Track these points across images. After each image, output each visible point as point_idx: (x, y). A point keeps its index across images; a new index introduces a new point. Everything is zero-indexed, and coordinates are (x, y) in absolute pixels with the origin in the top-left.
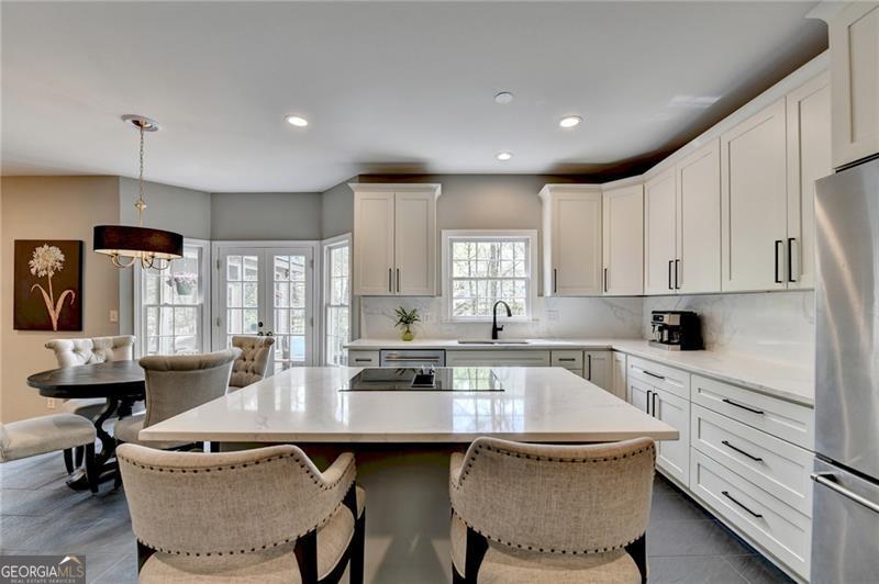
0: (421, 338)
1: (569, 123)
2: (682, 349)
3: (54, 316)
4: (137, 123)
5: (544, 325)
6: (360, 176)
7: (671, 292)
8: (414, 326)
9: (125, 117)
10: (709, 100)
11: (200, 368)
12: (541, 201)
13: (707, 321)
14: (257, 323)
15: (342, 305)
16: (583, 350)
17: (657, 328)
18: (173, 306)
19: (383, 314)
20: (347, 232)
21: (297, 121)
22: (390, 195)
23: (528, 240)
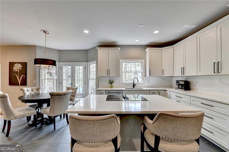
0: (116, 87)
1: (156, 32)
2: (185, 90)
3: (19, 82)
4: (44, 32)
5: (146, 84)
6: (99, 46)
7: (182, 75)
8: (113, 84)
9: (42, 30)
10: (193, 27)
11: (64, 95)
12: (145, 52)
13: (191, 83)
14: (71, 84)
15: (93, 79)
16: (158, 90)
17: (177, 85)
18: (50, 79)
19: (105, 81)
20: (95, 60)
21: (86, 32)
22: (107, 51)
23: (142, 62)
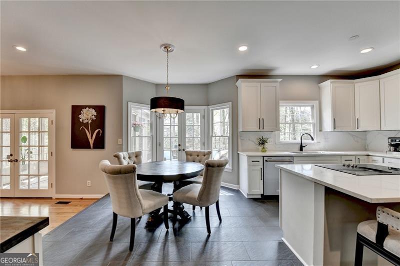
0: (270, 151)
3: (91, 142)
4: (166, 48)
5: (323, 145)
6: (237, 75)
8: (266, 145)
14: (178, 144)
15: (222, 136)
16: (355, 156)
17: (391, 145)
18: (142, 137)
19: (249, 140)
20: (227, 102)
21: (243, 48)
22: (258, 84)
23: (313, 105)
